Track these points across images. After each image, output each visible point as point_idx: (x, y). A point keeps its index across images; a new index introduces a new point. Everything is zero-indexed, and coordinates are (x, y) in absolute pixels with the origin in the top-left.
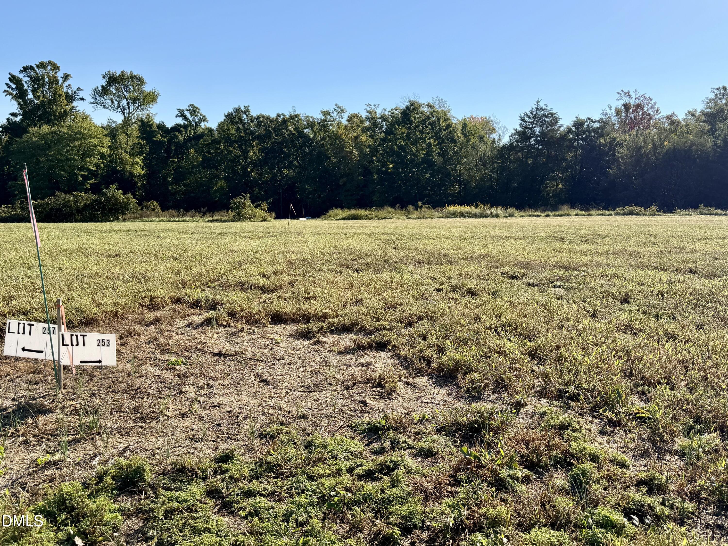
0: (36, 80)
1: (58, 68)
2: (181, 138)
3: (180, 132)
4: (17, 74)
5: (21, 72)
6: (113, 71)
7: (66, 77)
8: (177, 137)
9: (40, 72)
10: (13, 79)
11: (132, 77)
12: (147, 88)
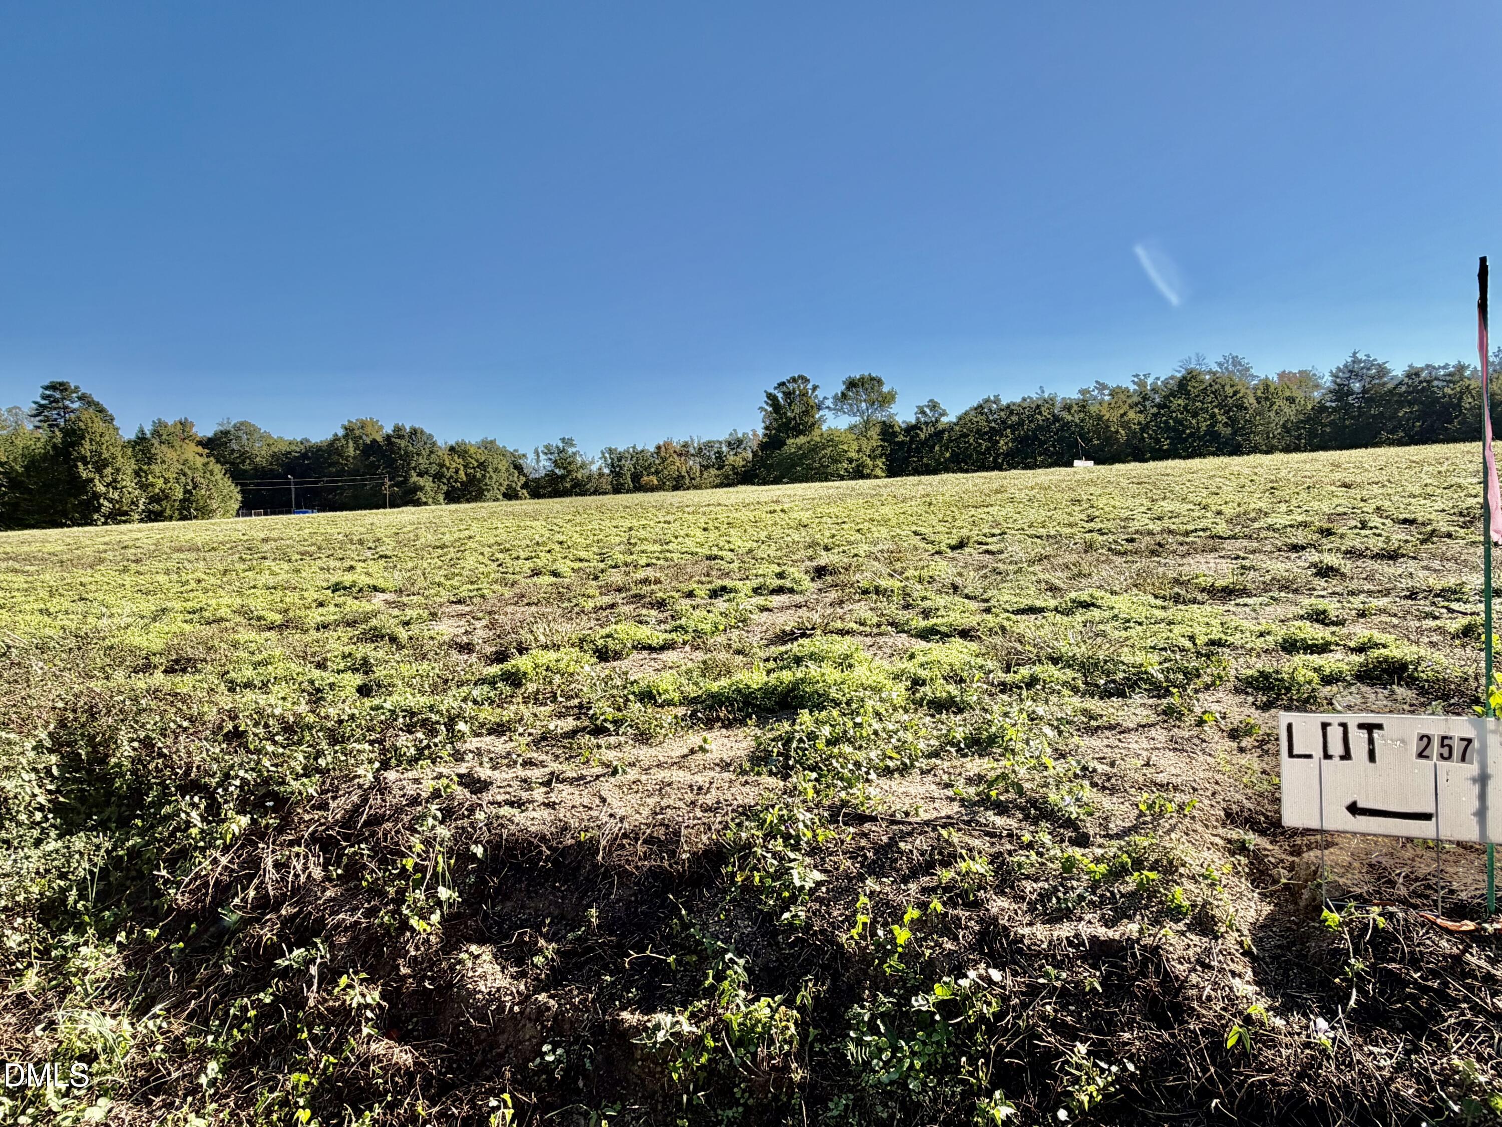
0: (788, 395)
1: (809, 381)
2: (922, 436)
3: (921, 430)
4: (772, 391)
5: (775, 388)
6: (852, 376)
7: (815, 388)
8: (918, 435)
9: (791, 386)
10: (770, 396)
11: (872, 379)
12: (885, 389)
